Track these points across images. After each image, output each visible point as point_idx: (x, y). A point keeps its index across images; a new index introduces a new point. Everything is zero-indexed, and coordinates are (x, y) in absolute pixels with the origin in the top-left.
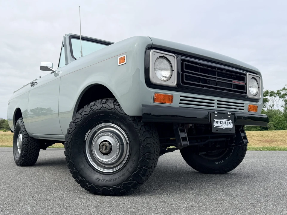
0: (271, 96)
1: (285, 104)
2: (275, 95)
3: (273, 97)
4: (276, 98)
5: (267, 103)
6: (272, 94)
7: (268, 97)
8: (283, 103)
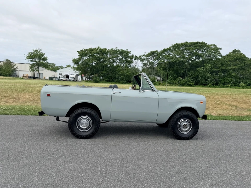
0: (135, 59)
1: (144, 66)
2: (138, 59)
3: (136, 60)
4: (138, 61)
5: (132, 64)
6: (136, 58)
7: (133, 60)
8: (142, 65)
